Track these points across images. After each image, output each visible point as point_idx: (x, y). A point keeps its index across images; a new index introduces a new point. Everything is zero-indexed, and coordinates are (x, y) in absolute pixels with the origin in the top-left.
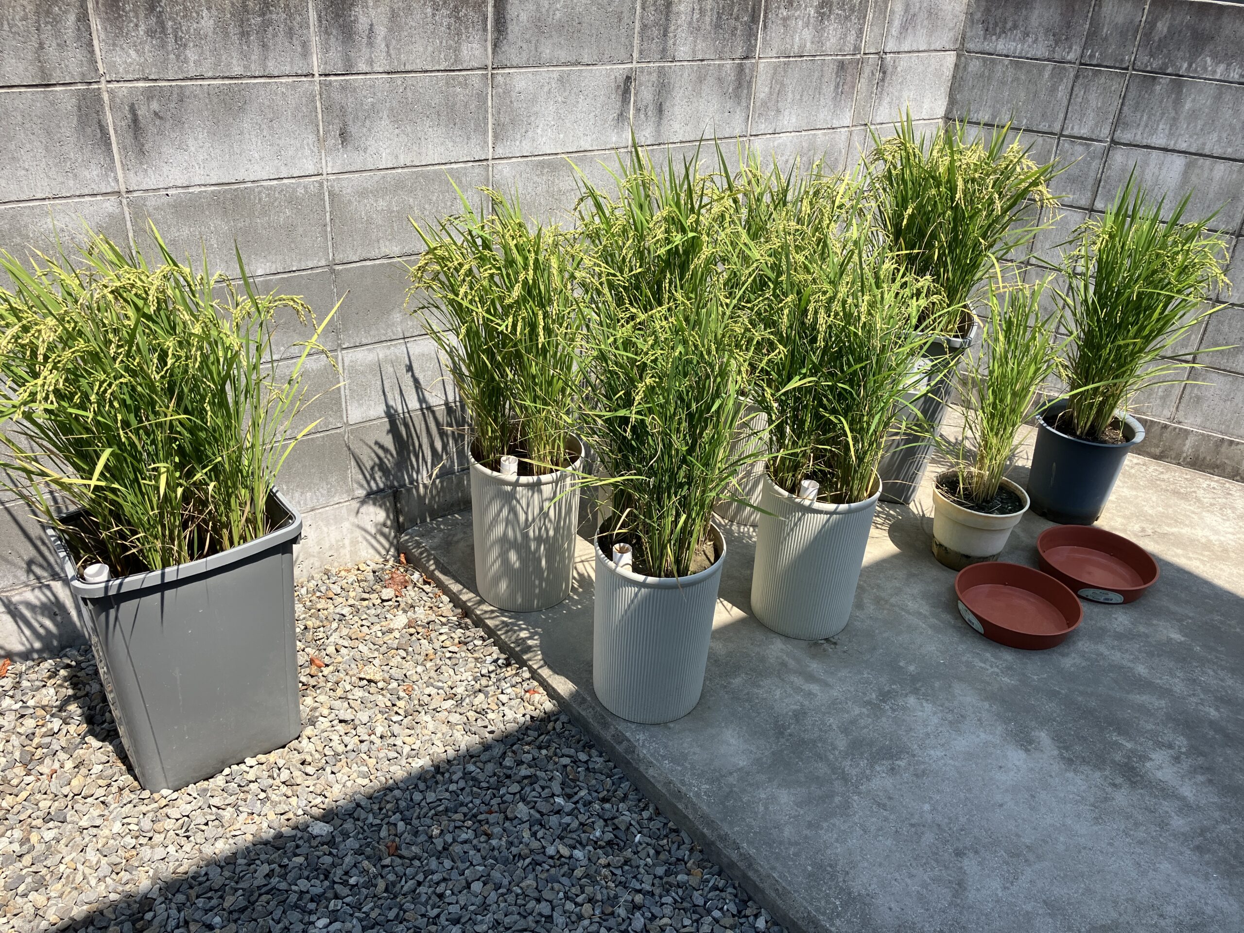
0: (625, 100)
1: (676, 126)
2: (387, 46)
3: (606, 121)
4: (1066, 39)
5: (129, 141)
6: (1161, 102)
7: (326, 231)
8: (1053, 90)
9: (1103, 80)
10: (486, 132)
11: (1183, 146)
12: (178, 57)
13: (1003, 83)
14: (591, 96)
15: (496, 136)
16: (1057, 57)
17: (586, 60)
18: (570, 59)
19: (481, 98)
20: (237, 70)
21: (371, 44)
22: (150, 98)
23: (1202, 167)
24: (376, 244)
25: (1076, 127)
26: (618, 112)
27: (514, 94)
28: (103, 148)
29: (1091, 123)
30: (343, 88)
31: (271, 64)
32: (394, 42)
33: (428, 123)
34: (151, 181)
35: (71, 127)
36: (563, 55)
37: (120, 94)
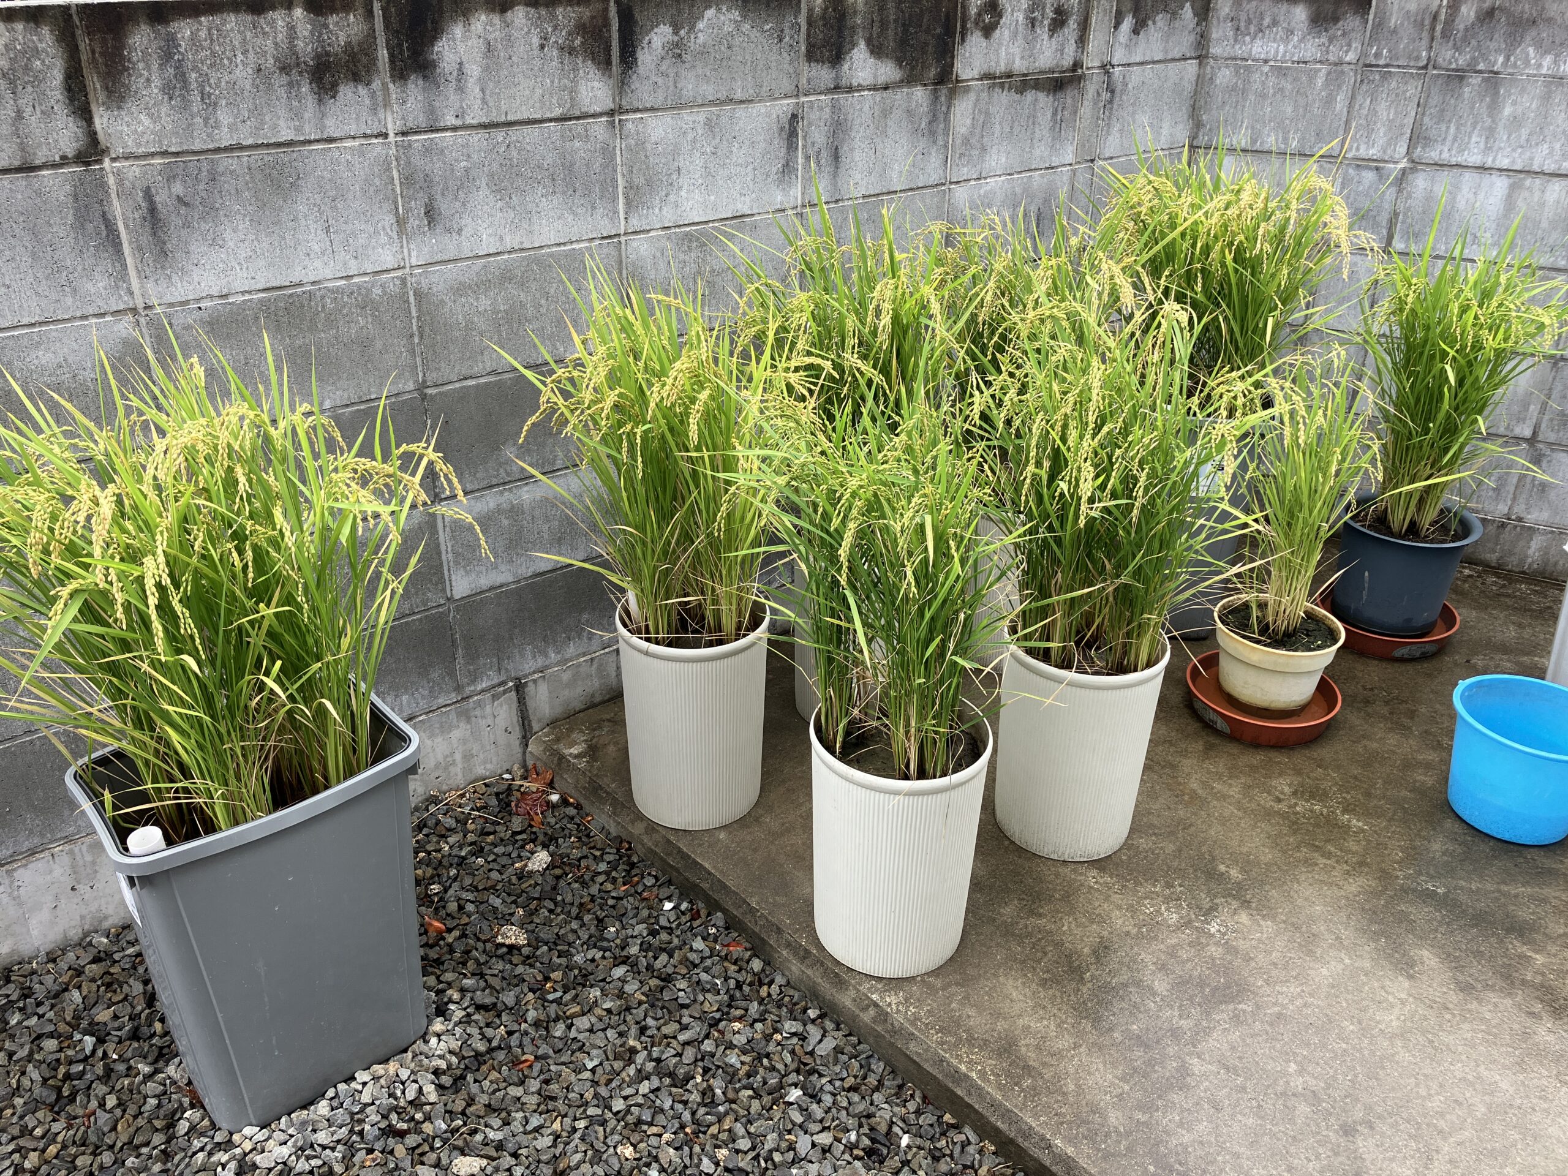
0: (791, 146)
1: (858, 177)
2: (483, 90)
3: (768, 175)
4: (1344, 34)
5: (146, 239)
6: (1472, 108)
7: (412, 344)
8: (1329, 101)
9: (1394, 84)
10: (615, 199)
11: (1505, 163)
12: (206, 120)
13: (1263, 96)
14: (747, 142)
15: (628, 204)
16: (1332, 58)
17: (739, 95)
18: (719, 96)
19: (608, 153)
20: (286, 135)
21: (460, 89)
22: (171, 179)
23: (1530, 189)
24: (479, 358)
25: (1363, 147)
26: (783, 162)
27: (648, 146)
28: (110, 250)
29: (1382, 141)
30: (427, 150)
31: (330, 122)
32: (491, 85)
33: (541, 191)
34: (179, 291)
35: (65, 224)
36: (709, 91)
37: (131, 175)
